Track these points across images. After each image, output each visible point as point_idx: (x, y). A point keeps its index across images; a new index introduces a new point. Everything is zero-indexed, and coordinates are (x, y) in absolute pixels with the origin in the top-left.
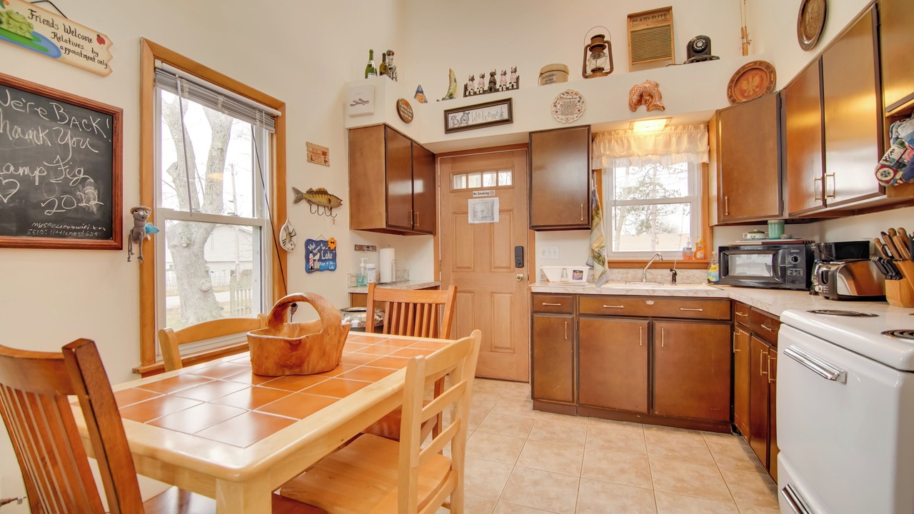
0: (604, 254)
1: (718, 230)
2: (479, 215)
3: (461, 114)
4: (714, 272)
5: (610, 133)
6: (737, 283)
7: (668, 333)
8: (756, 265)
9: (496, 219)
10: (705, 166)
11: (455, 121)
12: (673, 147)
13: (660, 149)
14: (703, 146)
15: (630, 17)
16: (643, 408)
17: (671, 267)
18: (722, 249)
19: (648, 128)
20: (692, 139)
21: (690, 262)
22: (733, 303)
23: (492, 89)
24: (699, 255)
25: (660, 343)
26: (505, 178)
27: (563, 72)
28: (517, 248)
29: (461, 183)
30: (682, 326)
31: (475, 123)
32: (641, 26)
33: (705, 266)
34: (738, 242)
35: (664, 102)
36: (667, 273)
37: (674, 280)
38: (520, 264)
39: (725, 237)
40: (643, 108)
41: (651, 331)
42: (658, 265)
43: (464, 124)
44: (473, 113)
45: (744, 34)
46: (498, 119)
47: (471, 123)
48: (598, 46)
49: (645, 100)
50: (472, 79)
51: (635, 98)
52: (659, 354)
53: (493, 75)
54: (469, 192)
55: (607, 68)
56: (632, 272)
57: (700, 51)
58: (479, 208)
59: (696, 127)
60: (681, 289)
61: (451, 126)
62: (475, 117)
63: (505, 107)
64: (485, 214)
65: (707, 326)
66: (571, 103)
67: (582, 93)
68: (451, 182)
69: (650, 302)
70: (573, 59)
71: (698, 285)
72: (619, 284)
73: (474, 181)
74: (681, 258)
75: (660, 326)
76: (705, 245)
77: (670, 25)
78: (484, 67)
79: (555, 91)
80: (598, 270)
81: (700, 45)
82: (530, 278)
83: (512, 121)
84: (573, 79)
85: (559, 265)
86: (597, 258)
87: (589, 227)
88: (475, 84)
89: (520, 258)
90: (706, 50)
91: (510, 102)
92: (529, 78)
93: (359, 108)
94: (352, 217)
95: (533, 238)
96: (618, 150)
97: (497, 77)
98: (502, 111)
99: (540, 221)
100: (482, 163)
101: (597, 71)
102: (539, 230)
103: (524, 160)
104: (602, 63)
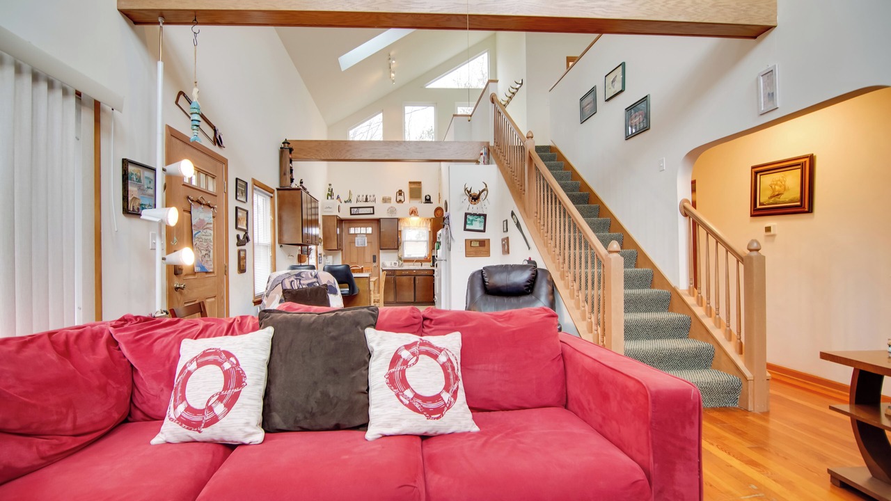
0: (402, 258)
1: (431, 251)
3: (356, 209)
4: (431, 263)
5: (403, 220)
7: (419, 279)
9: (366, 245)
10: (430, 232)
11: (354, 211)
12: (421, 225)
13: (418, 225)
14: (429, 226)
15: (410, 183)
16: (413, 300)
17: (419, 260)
18: (433, 256)
19: (414, 219)
20: (426, 223)
21: (426, 260)
22: (434, 270)
23: (366, 201)
24: (428, 258)
25: (417, 282)
26: (369, 230)
27: (390, 199)
28: (373, 255)
29: (352, 231)
30: (422, 277)
32: (413, 186)
33: (428, 261)
35: (419, 214)
36: (420, 263)
37: (422, 265)
38: (374, 261)
39: (433, 253)
40: (413, 215)
41: (415, 278)
42: (417, 261)
43: (357, 213)
44: (360, 209)
45: (438, 193)
46: (369, 212)
47: (360, 213)
48: (400, 193)
49: (414, 212)
50: (359, 196)
51: (411, 212)
52: (417, 285)
53: (367, 196)
54: (355, 235)
55: (403, 200)
56: (410, 263)
57: (428, 201)
58: (360, 241)
59: (427, 220)
60: (423, 267)
61: (352, 213)
62: (361, 211)
63: (372, 209)
64: (362, 242)
65: (428, 277)
66: (392, 210)
67: (396, 208)
68: (349, 231)
69: (415, 271)
70: (393, 195)
71: (427, 266)
72: (407, 266)
73: (358, 230)
74: (423, 259)
75: (417, 278)
76: (429, 255)
77: (421, 188)
78: (363, 193)
79: (387, 205)
80: (401, 262)
81: (428, 198)
82: (378, 266)
83: (373, 213)
84: (393, 203)
85: (388, 261)
86: (400, 259)
87: (398, 249)
88: (360, 198)
89: (375, 259)
90: (430, 200)
91: (373, 207)
92: (379, 200)
93: (328, 210)
94: (324, 245)
95: (379, 252)
96: (406, 225)
97: (368, 197)
98: (370, 210)
99: (383, 246)
100: (361, 225)
101: (400, 201)
102: (381, 249)
103: (376, 225)
104: (402, 198)
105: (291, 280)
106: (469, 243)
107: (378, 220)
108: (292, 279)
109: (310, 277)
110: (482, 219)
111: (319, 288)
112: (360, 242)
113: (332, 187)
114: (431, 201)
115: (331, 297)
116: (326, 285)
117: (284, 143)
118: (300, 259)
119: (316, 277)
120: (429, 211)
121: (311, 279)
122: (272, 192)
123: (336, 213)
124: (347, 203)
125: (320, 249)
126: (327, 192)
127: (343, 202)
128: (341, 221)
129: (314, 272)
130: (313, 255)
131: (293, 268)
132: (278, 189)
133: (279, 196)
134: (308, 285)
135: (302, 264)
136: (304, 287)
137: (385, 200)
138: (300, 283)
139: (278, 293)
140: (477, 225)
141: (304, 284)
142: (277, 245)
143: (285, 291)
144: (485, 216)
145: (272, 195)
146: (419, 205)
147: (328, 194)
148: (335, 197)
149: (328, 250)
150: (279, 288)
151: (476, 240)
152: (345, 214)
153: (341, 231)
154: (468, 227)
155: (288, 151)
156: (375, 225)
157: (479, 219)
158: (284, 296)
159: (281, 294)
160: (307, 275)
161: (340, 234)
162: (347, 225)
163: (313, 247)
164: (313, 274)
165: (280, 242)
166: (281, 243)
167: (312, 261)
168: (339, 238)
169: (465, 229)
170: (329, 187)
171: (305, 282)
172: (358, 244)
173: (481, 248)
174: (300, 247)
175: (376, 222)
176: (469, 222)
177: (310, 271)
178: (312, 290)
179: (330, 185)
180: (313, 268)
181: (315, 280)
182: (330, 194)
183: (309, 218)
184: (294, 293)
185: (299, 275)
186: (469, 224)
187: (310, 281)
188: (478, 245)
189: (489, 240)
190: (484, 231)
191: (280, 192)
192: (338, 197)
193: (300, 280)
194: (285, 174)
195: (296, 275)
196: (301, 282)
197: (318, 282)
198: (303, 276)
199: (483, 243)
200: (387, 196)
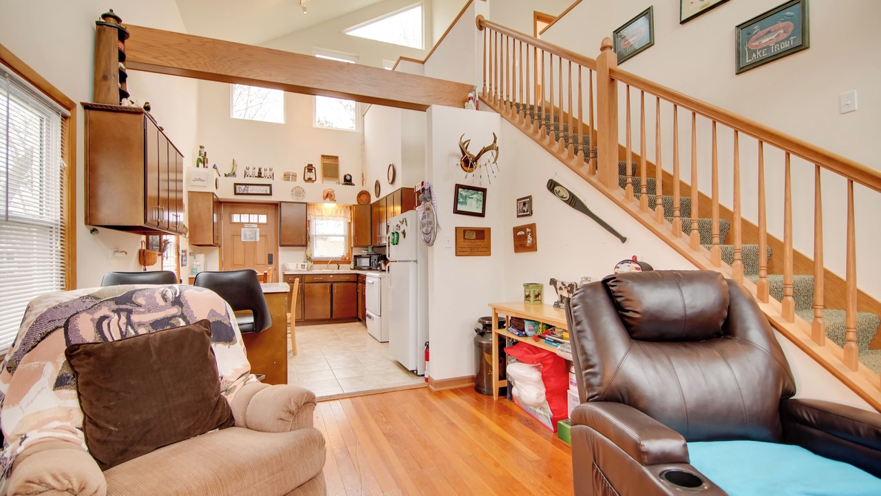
0: (312, 258)
1: (354, 249)
2: (248, 236)
3: (244, 187)
4: (352, 265)
5: (314, 205)
6: (360, 269)
7: (337, 287)
8: (365, 262)
9: (258, 239)
10: (350, 223)
11: (241, 189)
12: (339, 214)
13: (334, 214)
14: (349, 216)
15: (322, 156)
16: (329, 317)
17: (337, 262)
18: (355, 256)
19: (329, 206)
20: (345, 212)
21: (344, 261)
22: (358, 275)
23: (260, 176)
24: (347, 258)
25: (335, 291)
26: (263, 219)
27: (295, 176)
28: (269, 255)
29: (236, 218)
30: (342, 284)
31: (251, 192)
32: (327, 161)
33: (350, 263)
34: (360, 254)
35: (336, 199)
36: (336, 265)
37: (339, 268)
38: (270, 262)
39: (356, 252)
40: (328, 199)
41: (332, 286)
42: (333, 262)
43: (245, 192)
44: (250, 187)
45: (363, 174)
46: (264, 192)
47: (249, 192)
48: (310, 168)
49: (329, 196)
50: (248, 169)
51: (325, 195)
52: (334, 295)
53: (260, 169)
54: (241, 224)
55: (314, 179)
56: (322, 265)
57: (348, 181)
58: (248, 233)
59: (347, 207)
60: (341, 271)
61: (238, 192)
62: (251, 190)
63: (268, 188)
64: (252, 235)
65: (350, 284)
66: (299, 192)
67: (304, 188)
68: (231, 218)
69: (331, 276)
70: (300, 171)
71: (346, 269)
72: (318, 270)
73: (245, 218)
74: (340, 260)
75: (335, 285)
76: (349, 255)
77: (338, 165)
78: (255, 164)
79: (291, 185)
80: (310, 264)
81: (348, 178)
82: (276, 269)
83: (271, 194)
84: (299, 181)
85: (291, 261)
86: (309, 259)
87: (306, 245)
88: (250, 172)
89: (270, 260)
90: (350, 180)
91: (270, 185)
92: (279, 176)
93: (199, 183)
94: (190, 237)
95: (277, 250)
96: (317, 213)
97: (263, 171)
98: (266, 190)
99: (285, 243)
100: (250, 210)
101: (310, 179)
102: (281, 246)
103: (274, 211)
104: (312, 175)
105: (97, 315)
106: (462, 233)
107: (276, 206)
108: (105, 311)
109: (161, 302)
110: (479, 195)
111: (186, 332)
112: (246, 235)
113: (205, 150)
114: (353, 182)
115: (219, 349)
116: (205, 323)
117: (105, 16)
118: (143, 258)
119: (177, 301)
120: (350, 195)
121: (161, 309)
122: (70, 106)
123: (212, 189)
124: (229, 178)
125: (184, 243)
126: (197, 156)
127: (223, 175)
128: (219, 204)
129: (170, 290)
130: (170, 252)
131: (121, 279)
132: (86, 107)
133: (88, 122)
134: (155, 324)
135: (149, 269)
136: (142, 331)
137: (287, 177)
138: (129, 323)
139: (53, 359)
140: (473, 205)
141: (140, 324)
142: (82, 229)
143: (73, 352)
144: (484, 191)
145: (68, 113)
146: (337, 187)
147: (199, 160)
148: (210, 165)
149: (198, 245)
150: (57, 342)
151: (472, 230)
152: (225, 193)
153: (220, 218)
154: (460, 208)
155: (114, 34)
156: (271, 211)
157: (475, 196)
158: (72, 367)
159: (62, 359)
160: (152, 297)
161: (217, 223)
162: (228, 210)
163: (171, 239)
164: (170, 295)
165: (90, 220)
166: (92, 222)
167: (169, 263)
168: (215, 228)
169: (456, 212)
170: (199, 149)
171: (143, 319)
172: (245, 236)
173: (479, 242)
174: (144, 238)
175: (274, 207)
176: (461, 200)
177: (162, 287)
178: (164, 340)
179: (201, 147)
180: (169, 278)
181: (175, 310)
182: (203, 160)
183: (163, 195)
184: (108, 353)
185: (128, 298)
186: (462, 203)
187: (159, 315)
188: (474, 237)
189: (489, 229)
190: (482, 215)
191: (93, 113)
192: (214, 167)
193: (129, 312)
194: (105, 78)
195: (118, 301)
196: (135, 318)
197: (183, 317)
198: (141, 300)
199: (482, 235)
200: (291, 170)
